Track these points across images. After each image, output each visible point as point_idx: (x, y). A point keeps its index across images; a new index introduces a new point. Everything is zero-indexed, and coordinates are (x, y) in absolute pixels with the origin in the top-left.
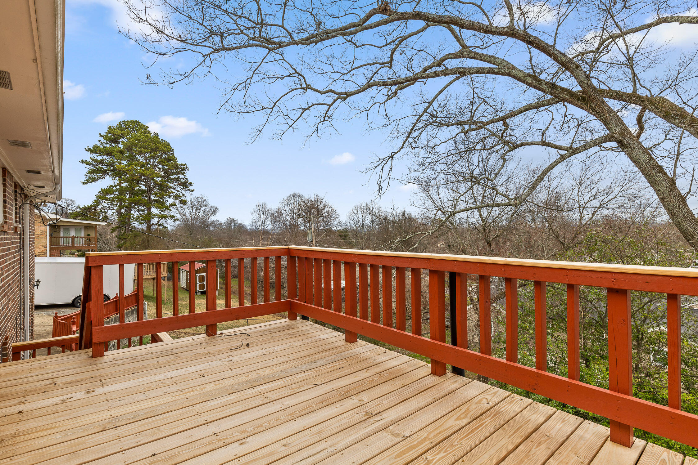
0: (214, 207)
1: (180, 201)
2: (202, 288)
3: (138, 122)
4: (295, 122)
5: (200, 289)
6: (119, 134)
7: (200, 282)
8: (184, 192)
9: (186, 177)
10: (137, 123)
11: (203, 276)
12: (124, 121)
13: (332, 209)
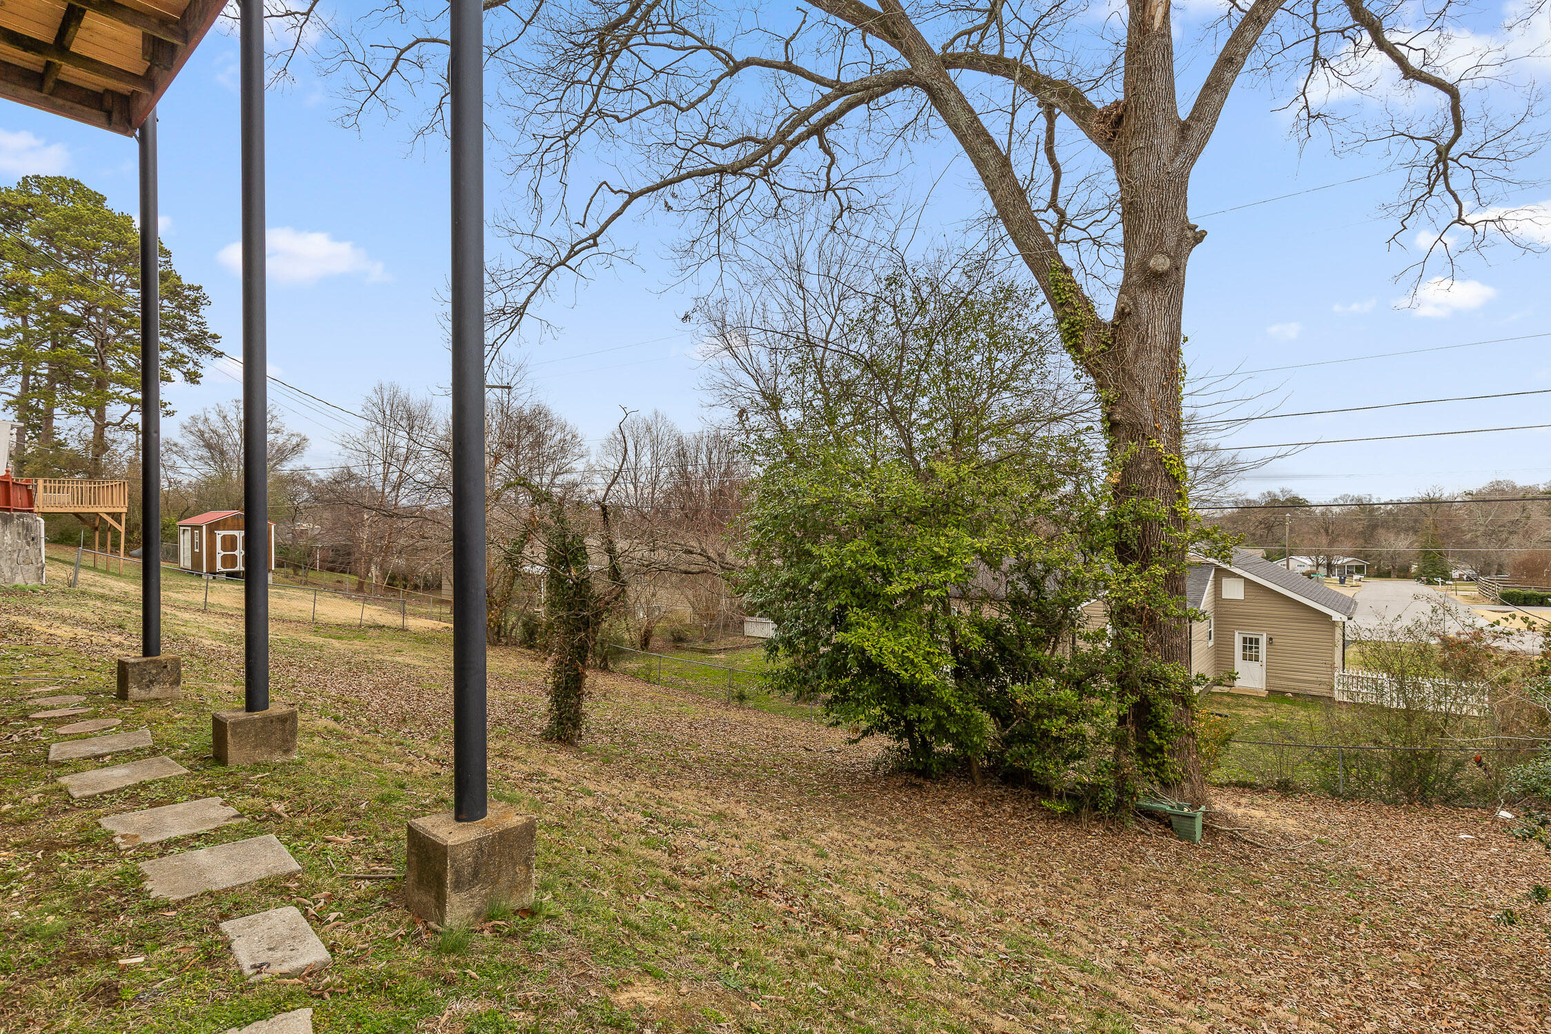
0: (299, 435)
1: (184, 373)
2: (229, 564)
3: (77, 183)
4: (382, 82)
5: (224, 565)
6: (20, 202)
7: (223, 549)
8: (197, 356)
9: (200, 320)
10: (75, 184)
11: (234, 538)
12: (37, 177)
13: (574, 436)
